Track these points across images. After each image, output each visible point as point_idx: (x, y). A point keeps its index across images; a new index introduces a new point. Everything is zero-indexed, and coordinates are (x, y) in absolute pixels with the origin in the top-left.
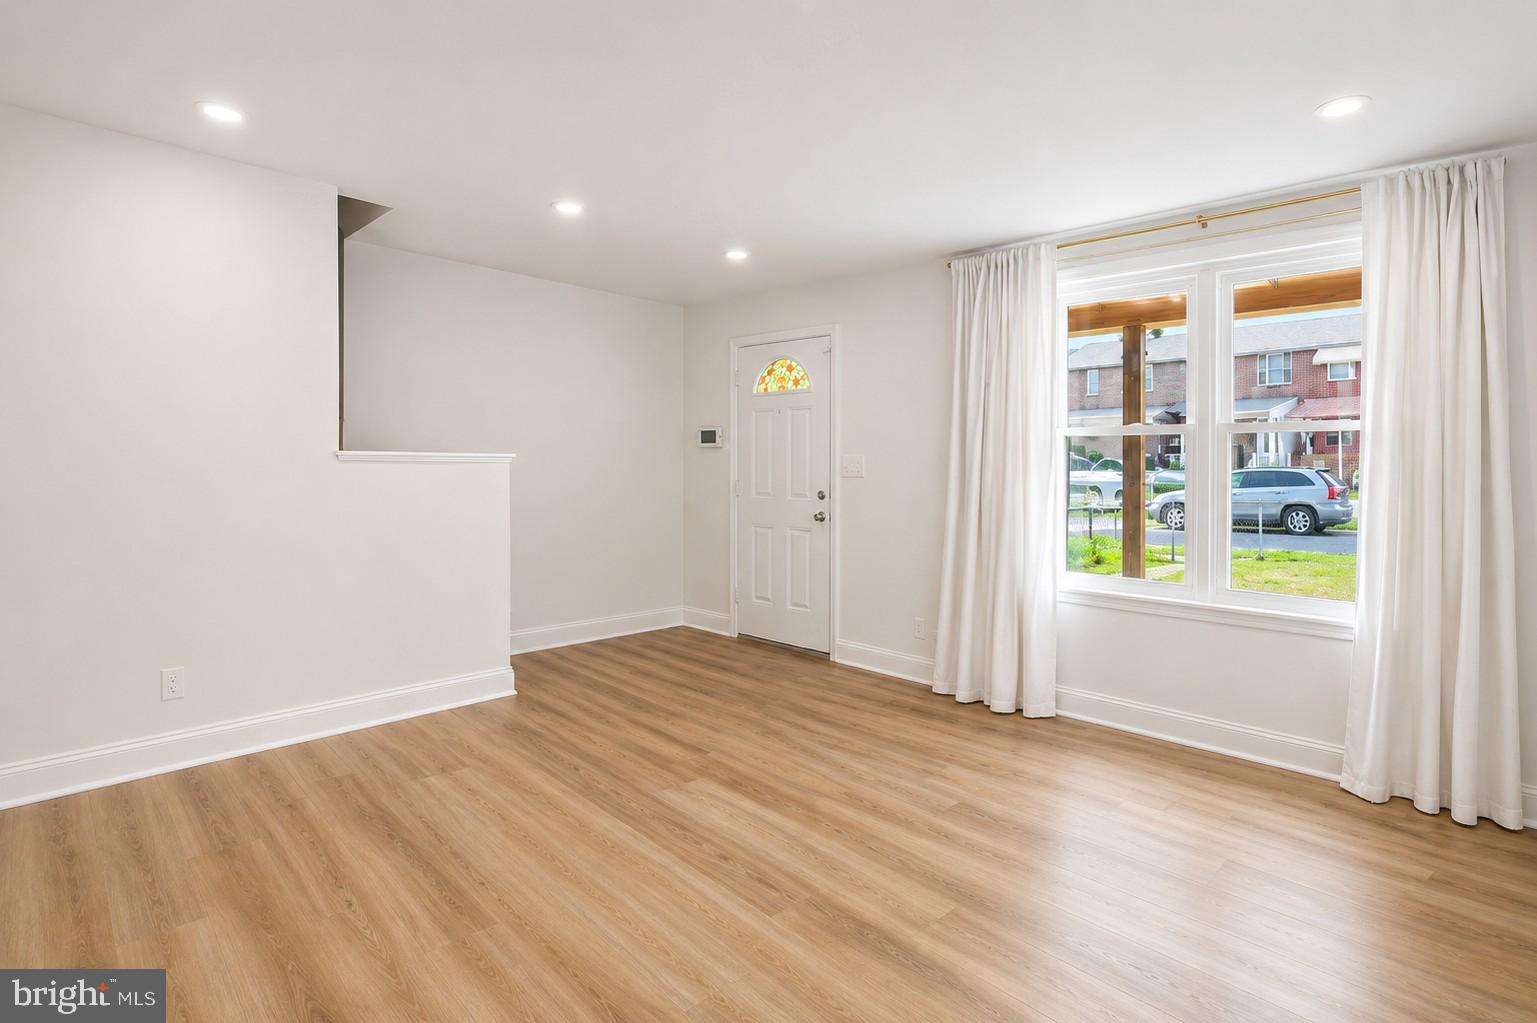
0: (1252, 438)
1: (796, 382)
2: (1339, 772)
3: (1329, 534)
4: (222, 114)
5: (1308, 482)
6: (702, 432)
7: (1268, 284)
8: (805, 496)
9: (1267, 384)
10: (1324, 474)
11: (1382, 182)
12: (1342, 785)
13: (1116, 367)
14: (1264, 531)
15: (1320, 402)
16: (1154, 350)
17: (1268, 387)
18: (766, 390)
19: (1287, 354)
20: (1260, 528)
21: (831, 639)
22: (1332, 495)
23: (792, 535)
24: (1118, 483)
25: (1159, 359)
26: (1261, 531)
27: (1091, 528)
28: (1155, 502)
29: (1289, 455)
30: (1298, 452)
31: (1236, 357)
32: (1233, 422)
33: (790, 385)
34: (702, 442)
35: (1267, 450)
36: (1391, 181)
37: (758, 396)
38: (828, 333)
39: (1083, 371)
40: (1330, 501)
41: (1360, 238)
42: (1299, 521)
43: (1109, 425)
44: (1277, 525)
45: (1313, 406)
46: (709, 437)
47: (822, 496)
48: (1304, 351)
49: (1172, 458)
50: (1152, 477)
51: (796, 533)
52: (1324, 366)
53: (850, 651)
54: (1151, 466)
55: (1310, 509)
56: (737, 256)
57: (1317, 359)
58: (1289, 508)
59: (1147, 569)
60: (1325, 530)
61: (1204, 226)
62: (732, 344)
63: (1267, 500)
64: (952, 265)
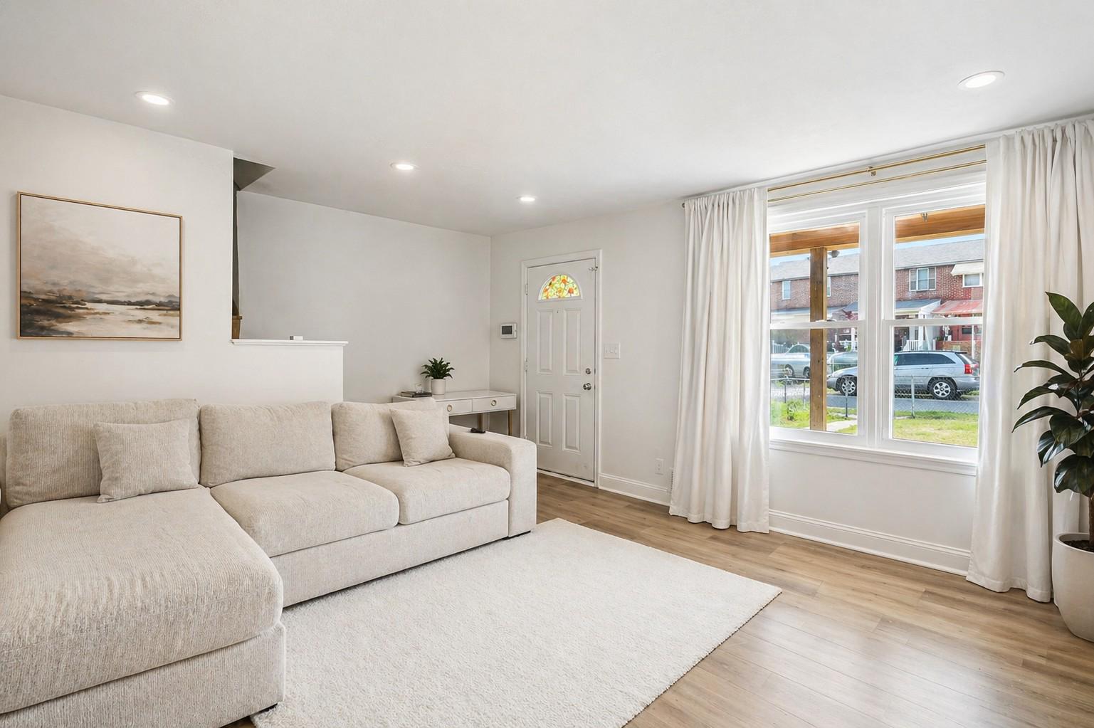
0: (906, 330)
1: (570, 291)
2: (966, 569)
3: (965, 399)
4: (156, 100)
5: (949, 361)
6: (503, 327)
7: (919, 216)
8: (576, 371)
9: (917, 289)
10: (961, 355)
11: (1002, 142)
12: (967, 579)
13: (805, 279)
14: (915, 397)
15: (956, 303)
16: (833, 266)
17: (917, 292)
18: (547, 298)
19: (932, 268)
20: (913, 394)
21: (595, 473)
22: (968, 371)
23: (566, 400)
24: (807, 363)
25: (836, 272)
26: (913, 396)
27: (785, 394)
28: (833, 376)
29: (934, 341)
30: (940, 340)
31: (897, 271)
32: (894, 318)
33: (565, 294)
34: (503, 333)
35: (916, 338)
36: (1009, 139)
37: (542, 302)
38: (593, 256)
39: (780, 282)
40: (967, 375)
41: (985, 183)
42: (943, 389)
43: (801, 321)
44: (926, 392)
45: (951, 306)
46: (507, 330)
47: (588, 372)
48: (945, 266)
49: (845, 343)
50: (831, 358)
51: (568, 398)
52: (960, 277)
53: (605, 480)
54: (830, 350)
55: (950, 381)
56: (528, 199)
57: (955, 272)
58: (933, 380)
59: (828, 424)
60: (962, 396)
61: (874, 174)
62: (523, 266)
63: (919, 374)
64: (685, 205)
